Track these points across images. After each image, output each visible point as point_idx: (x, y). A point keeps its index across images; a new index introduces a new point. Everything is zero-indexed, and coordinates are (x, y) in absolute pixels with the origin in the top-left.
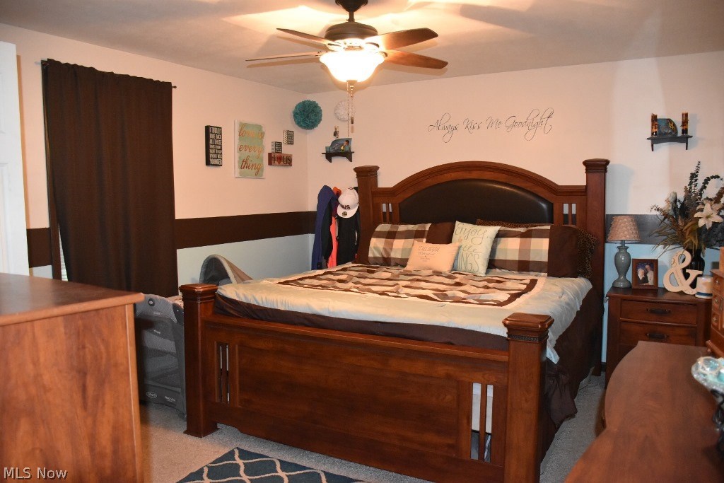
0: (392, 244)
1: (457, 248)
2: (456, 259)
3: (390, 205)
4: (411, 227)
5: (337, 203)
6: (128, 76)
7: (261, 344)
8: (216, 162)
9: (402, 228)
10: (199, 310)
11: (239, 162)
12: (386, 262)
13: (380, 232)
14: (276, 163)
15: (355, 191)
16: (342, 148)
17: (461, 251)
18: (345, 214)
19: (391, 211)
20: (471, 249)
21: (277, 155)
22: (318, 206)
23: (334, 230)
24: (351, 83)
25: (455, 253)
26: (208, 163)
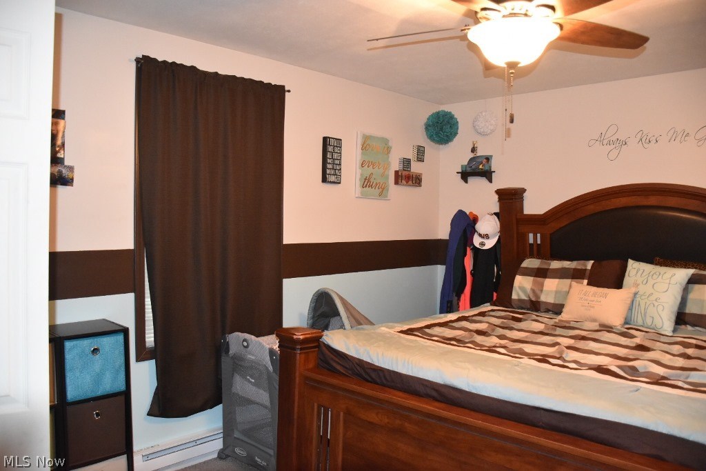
0: (542, 285)
1: (631, 295)
2: (630, 309)
3: (539, 235)
4: (566, 264)
5: (474, 231)
6: (234, 77)
7: (373, 417)
8: (333, 178)
9: (555, 264)
10: (298, 362)
11: (360, 180)
12: (535, 306)
13: (526, 268)
14: (404, 182)
15: (496, 218)
16: (481, 167)
17: (638, 299)
18: (482, 244)
19: (539, 242)
20: (652, 298)
21: (404, 173)
22: (451, 234)
23: (469, 263)
24: (512, 65)
25: (629, 301)
26: (324, 180)
